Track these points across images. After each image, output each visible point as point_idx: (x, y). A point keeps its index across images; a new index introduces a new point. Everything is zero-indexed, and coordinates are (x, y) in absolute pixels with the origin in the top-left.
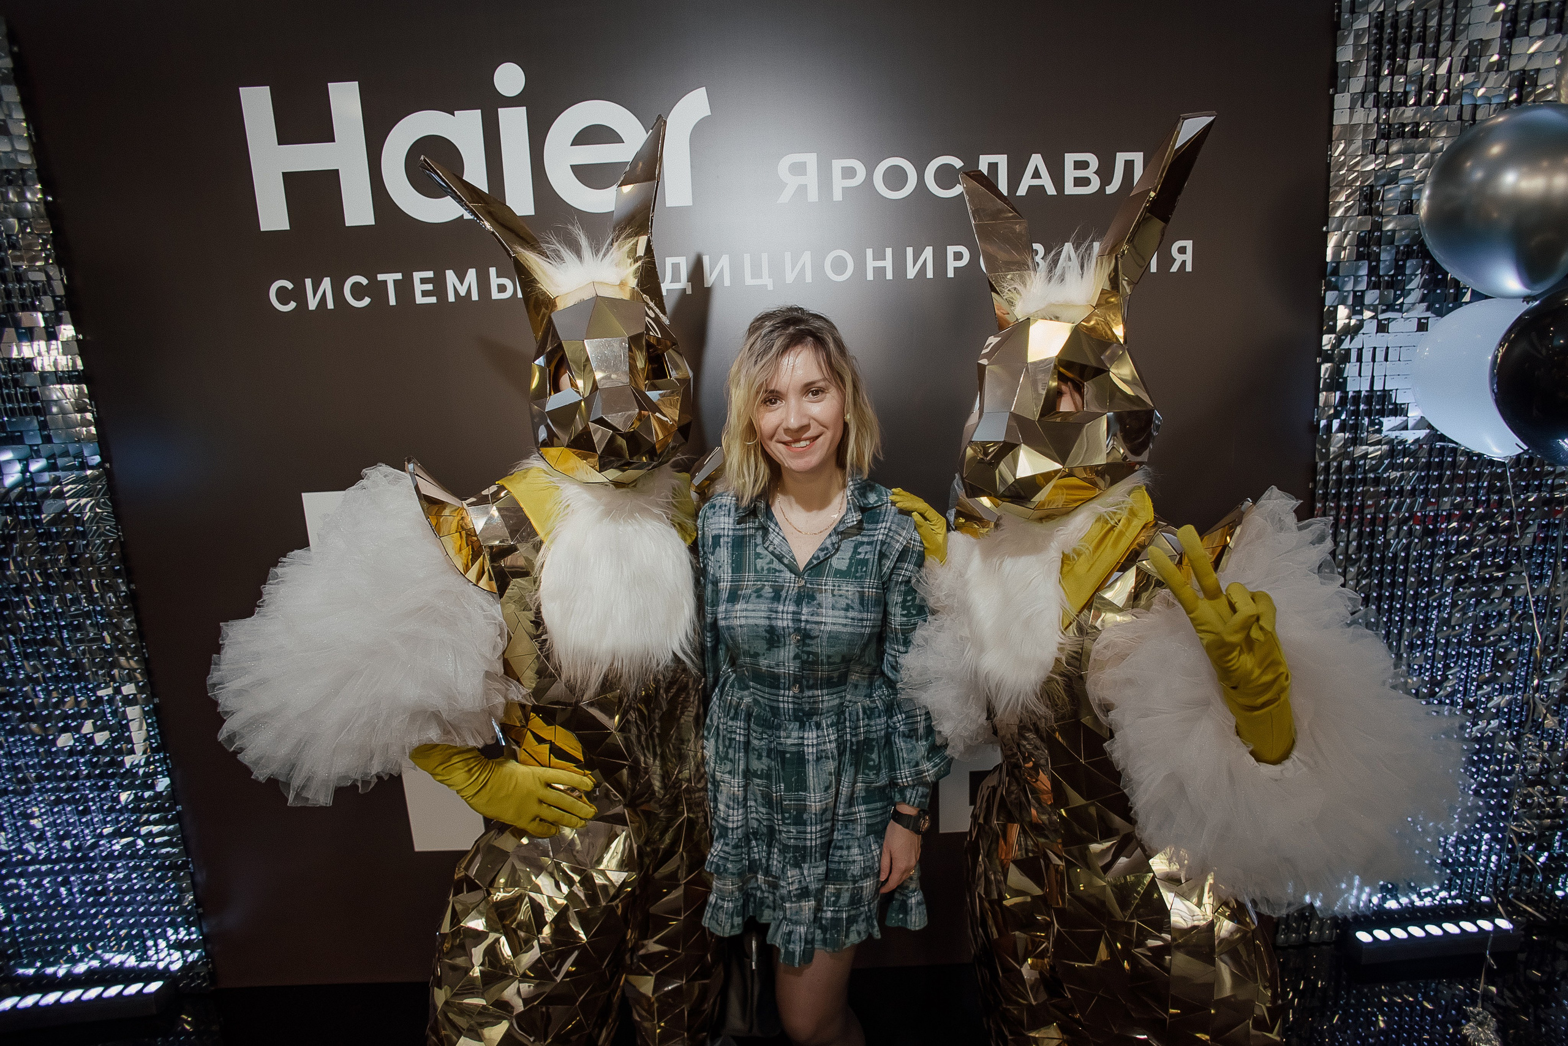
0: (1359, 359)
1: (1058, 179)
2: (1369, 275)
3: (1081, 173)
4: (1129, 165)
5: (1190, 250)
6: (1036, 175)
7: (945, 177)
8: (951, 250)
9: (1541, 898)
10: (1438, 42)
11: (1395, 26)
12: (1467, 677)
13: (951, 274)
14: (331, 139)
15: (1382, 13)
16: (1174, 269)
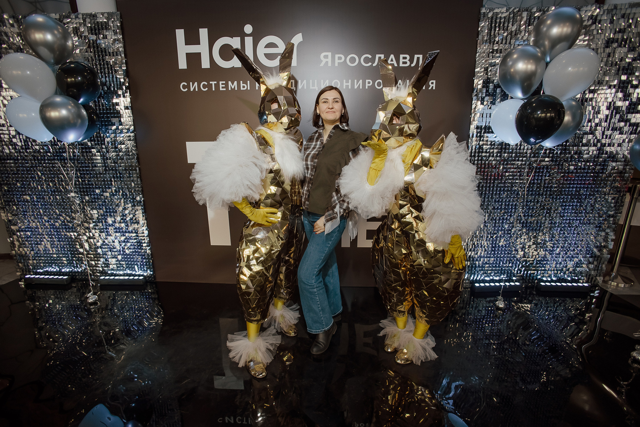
0: (482, 117)
1: (398, 62)
2: (486, 92)
3: (404, 60)
4: (418, 58)
5: (434, 83)
6: (392, 60)
7: (366, 60)
8: (367, 81)
9: (530, 279)
10: (508, 26)
11: (496, 21)
12: (511, 212)
13: (367, 88)
14: (199, 44)
15: (492, 17)
16: (430, 88)
